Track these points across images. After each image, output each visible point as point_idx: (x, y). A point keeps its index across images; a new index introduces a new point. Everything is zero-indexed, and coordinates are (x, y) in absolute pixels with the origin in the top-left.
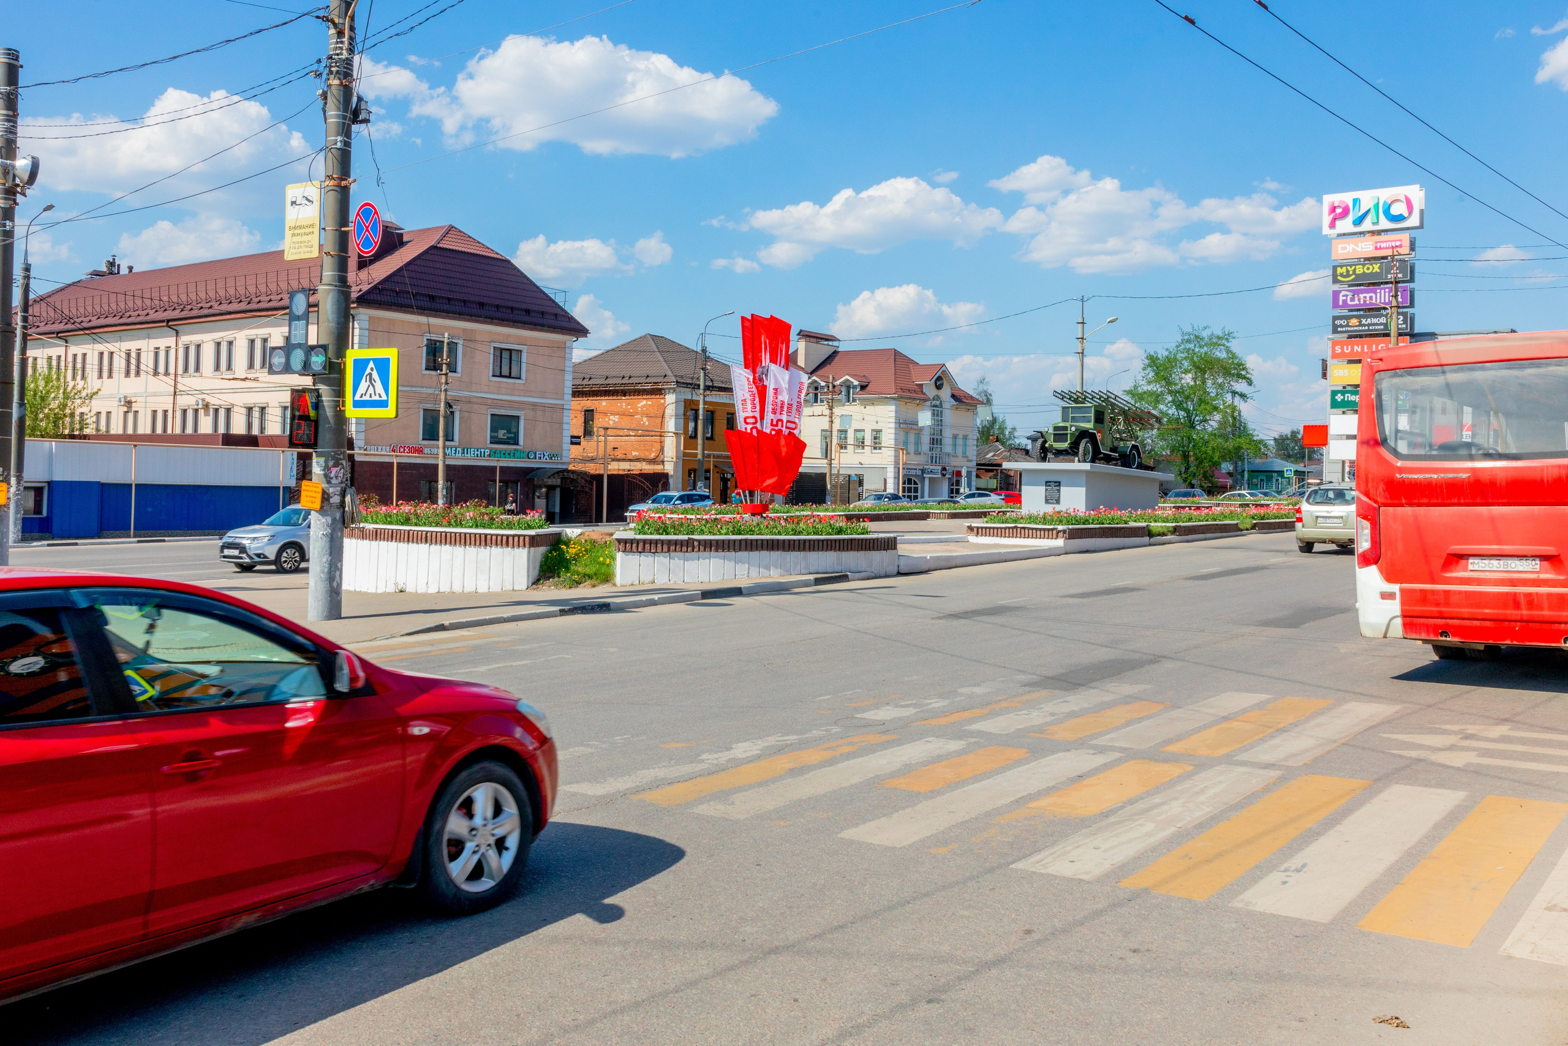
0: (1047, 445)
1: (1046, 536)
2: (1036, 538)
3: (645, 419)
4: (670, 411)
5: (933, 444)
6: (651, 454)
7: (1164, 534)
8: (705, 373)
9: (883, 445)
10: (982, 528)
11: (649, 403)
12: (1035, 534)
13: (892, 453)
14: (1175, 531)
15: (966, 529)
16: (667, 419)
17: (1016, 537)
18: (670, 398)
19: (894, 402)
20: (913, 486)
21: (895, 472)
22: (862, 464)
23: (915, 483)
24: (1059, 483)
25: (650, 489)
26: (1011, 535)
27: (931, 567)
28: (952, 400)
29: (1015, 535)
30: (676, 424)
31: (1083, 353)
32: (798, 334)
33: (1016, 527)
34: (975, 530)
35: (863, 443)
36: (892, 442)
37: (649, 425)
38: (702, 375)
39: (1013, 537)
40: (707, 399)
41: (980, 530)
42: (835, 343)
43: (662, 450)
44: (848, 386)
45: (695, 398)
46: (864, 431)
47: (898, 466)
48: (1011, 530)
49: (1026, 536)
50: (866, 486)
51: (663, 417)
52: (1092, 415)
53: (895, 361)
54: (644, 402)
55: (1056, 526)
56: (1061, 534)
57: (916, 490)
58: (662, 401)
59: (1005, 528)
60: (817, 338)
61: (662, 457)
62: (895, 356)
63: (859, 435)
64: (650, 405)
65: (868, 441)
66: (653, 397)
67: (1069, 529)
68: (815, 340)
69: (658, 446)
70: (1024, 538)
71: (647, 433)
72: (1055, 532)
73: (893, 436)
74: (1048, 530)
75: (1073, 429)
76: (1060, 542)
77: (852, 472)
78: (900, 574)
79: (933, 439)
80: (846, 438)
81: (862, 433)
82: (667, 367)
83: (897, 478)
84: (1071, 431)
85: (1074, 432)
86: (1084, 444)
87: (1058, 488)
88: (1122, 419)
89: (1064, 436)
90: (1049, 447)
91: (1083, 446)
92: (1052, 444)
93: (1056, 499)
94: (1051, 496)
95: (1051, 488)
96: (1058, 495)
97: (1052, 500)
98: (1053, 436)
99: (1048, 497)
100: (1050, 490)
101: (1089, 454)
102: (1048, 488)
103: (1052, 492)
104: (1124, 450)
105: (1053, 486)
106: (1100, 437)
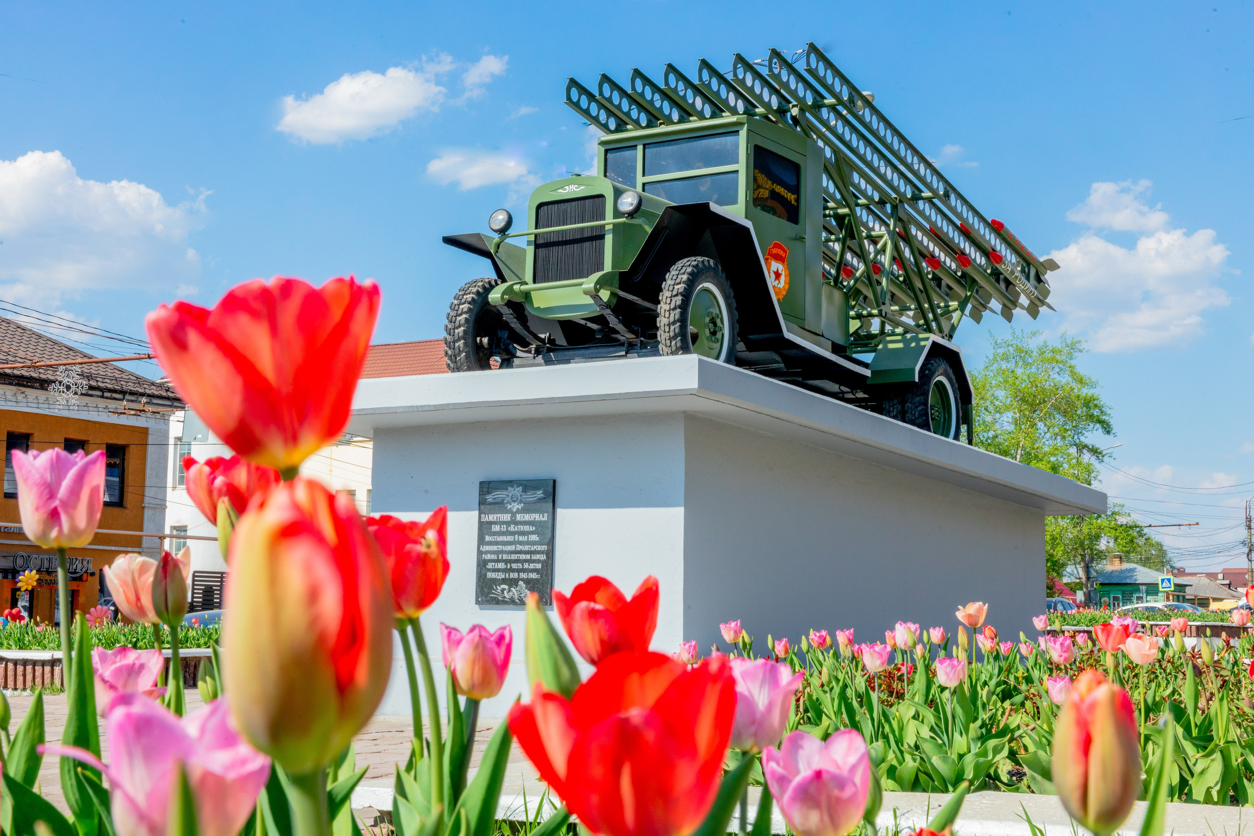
0: (497, 299)
24: (550, 487)
52: (741, 166)
75: (629, 201)
84: (617, 214)
85: (631, 215)
86: (685, 277)
87: (545, 518)
88: (886, 237)
89: (587, 245)
90: (510, 304)
91: (681, 287)
92: (524, 287)
93: (533, 576)
94: (506, 562)
95: (507, 517)
96: (543, 557)
97: (513, 583)
98: (530, 250)
99: (490, 566)
100: (504, 528)
101: (714, 333)
102: (492, 517)
103: (510, 538)
104: (902, 366)
105: (516, 506)
106: (783, 278)
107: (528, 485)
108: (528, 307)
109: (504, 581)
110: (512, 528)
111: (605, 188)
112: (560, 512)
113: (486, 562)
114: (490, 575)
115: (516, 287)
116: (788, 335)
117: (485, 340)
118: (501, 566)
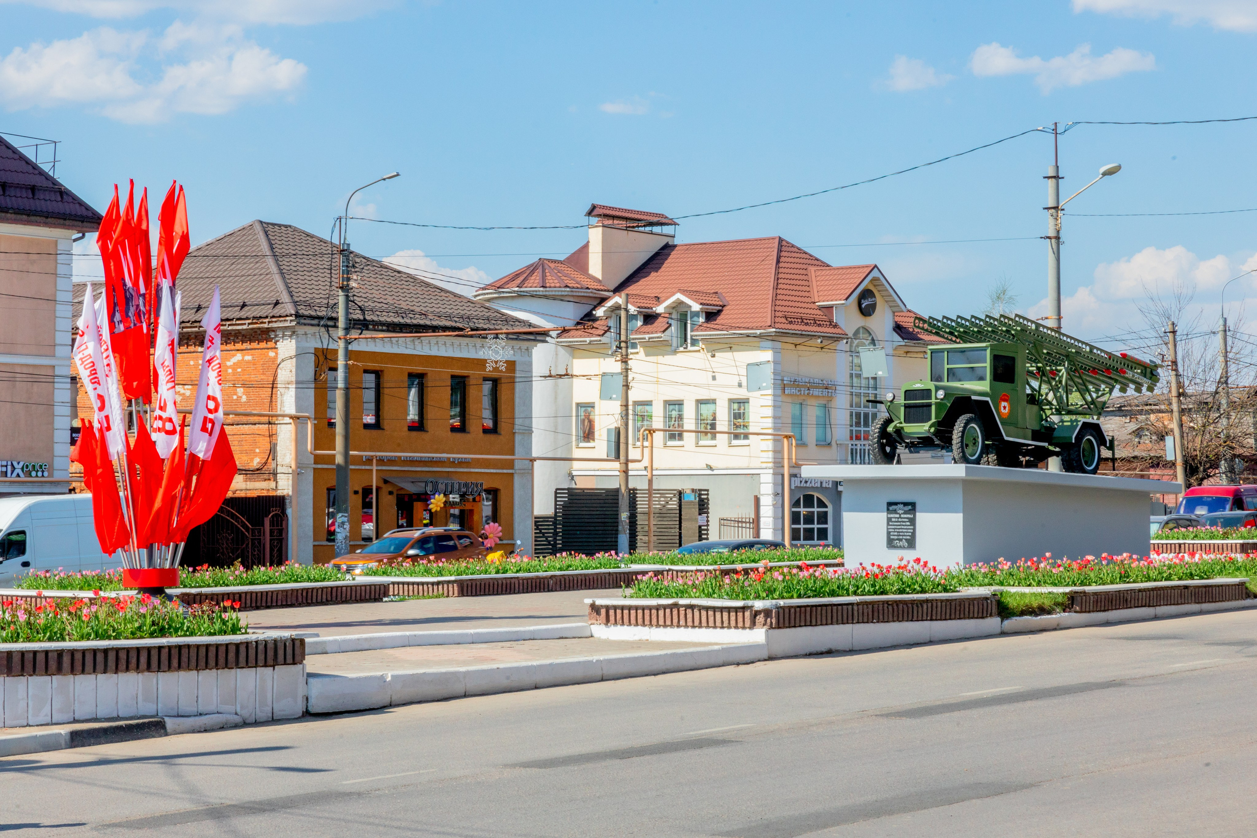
0: (890, 429)
1: (733, 623)
2: (715, 627)
3: (240, 391)
4: (287, 373)
5: (858, 424)
6: (252, 460)
7: (1042, 610)
8: (347, 296)
9: (752, 429)
10: (615, 608)
11: (248, 358)
12: (711, 619)
13: (769, 445)
14: (1071, 602)
15: (588, 610)
16: (280, 390)
17: (679, 626)
18: (286, 347)
19: (769, 344)
20: (816, 510)
21: (775, 484)
22: (711, 469)
23: (821, 504)
24: (913, 505)
25: (247, 529)
26: (668, 622)
27: (396, 698)
28: (897, 338)
29: (675, 621)
30: (298, 399)
31: (1058, 238)
32: (590, 213)
33: (676, 605)
34: (603, 611)
35: (713, 426)
36: (769, 423)
37: (248, 401)
38: (341, 300)
39: (672, 625)
40: (353, 347)
41: (612, 612)
42: (667, 230)
43: (272, 451)
44: (682, 315)
45: (331, 346)
46: (713, 401)
47: (780, 470)
48: (668, 611)
49: (697, 623)
50: (716, 512)
51: (273, 386)
52: (988, 365)
53: (778, 262)
54: (239, 357)
55: (749, 603)
56: (760, 619)
57: (823, 518)
58: (272, 354)
59: (658, 608)
60: (626, 219)
61: (273, 465)
62: (780, 251)
63: (706, 410)
64: (248, 362)
65: (723, 424)
66: (255, 345)
67: (778, 608)
68: (623, 223)
69: (265, 444)
70: (693, 627)
71: (244, 419)
72: (747, 614)
73: (769, 412)
74: (736, 609)
75: (941, 394)
76: (758, 635)
77: (687, 486)
78: (309, 715)
79: (858, 415)
80: (680, 417)
81: (711, 407)
82: (281, 286)
83: (778, 494)
84: (936, 398)
85: (942, 399)
86: (963, 425)
87: (911, 516)
88: (1064, 370)
89: (925, 408)
90: (895, 432)
91: (961, 429)
92: (901, 425)
93: (908, 537)
94: (898, 532)
95: (898, 516)
96: (912, 531)
97: (900, 540)
98: (903, 409)
99: (892, 534)
100: (897, 520)
101: (974, 444)
102: (892, 516)
103: (899, 524)
104: (1066, 435)
105: (901, 512)
106: (1007, 408)
107: (905, 504)
108: (902, 431)
109: (897, 539)
110: (900, 520)
111: (931, 385)
112: (918, 514)
113: (890, 532)
114: (892, 537)
115: (898, 425)
116: (1006, 438)
117: (885, 441)
118: (896, 534)
